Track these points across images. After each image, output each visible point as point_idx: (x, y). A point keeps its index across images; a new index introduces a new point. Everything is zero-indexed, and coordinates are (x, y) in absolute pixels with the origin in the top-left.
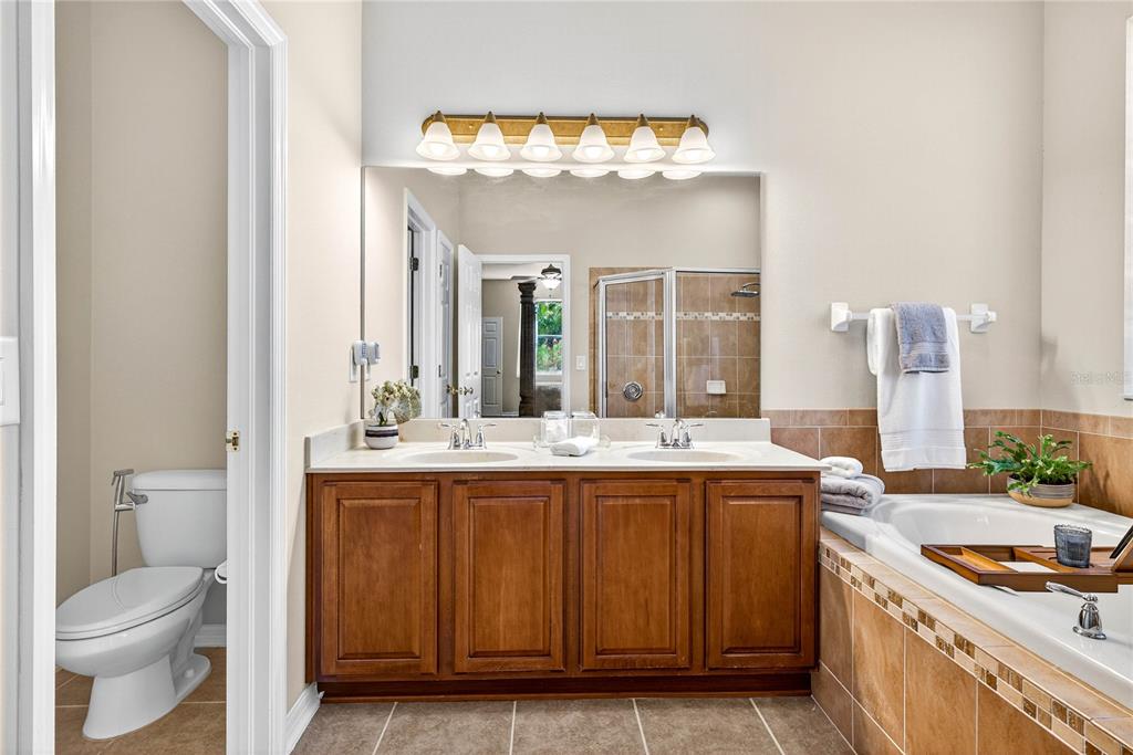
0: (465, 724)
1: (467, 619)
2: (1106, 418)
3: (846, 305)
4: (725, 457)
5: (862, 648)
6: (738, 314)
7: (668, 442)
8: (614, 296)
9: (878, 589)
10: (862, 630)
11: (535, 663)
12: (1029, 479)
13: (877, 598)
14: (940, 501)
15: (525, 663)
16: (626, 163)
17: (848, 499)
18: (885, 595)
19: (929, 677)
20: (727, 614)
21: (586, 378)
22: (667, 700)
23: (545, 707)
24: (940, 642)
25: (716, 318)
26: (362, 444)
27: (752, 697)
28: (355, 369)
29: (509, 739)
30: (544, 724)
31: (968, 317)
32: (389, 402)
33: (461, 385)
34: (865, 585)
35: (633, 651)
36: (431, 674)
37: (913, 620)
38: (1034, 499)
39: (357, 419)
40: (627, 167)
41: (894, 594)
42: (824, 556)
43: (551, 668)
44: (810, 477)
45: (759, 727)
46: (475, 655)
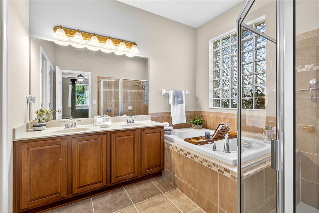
0: (77, 209)
1: (77, 178)
2: (206, 112)
3: (165, 89)
4: (142, 124)
5: (175, 162)
6: (135, 90)
7: (129, 122)
8: (105, 84)
9: (178, 149)
10: (175, 158)
11: (98, 185)
12: (196, 124)
13: (178, 151)
14: (182, 130)
15: (95, 186)
16: (118, 51)
17: (168, 131)
18: (180, 150)
19: (189, 165)
20: (146, 161)
21: (96, 106)
22: (132, 185)
23: (100, 196)
24: (191, 157)
25: (131, 91)
26: (30, 130)
27: (151, 179)
28: (27, 105)
29: (92, 208)
30: (101, 201)
31: (185, 93)
32: (43, 115)
33: (57, 109)
34: (175, 149)
35: (125, 175)
36: (65, 197)
37: (186, 154)
38: (198, 128)
39: (28, 121)
40: (117, 52)
41: (182, 149)
42: (165, 144)
43: (103, 185)
44: (162, 127)
45: (154, 186)
46: (80, 187)
